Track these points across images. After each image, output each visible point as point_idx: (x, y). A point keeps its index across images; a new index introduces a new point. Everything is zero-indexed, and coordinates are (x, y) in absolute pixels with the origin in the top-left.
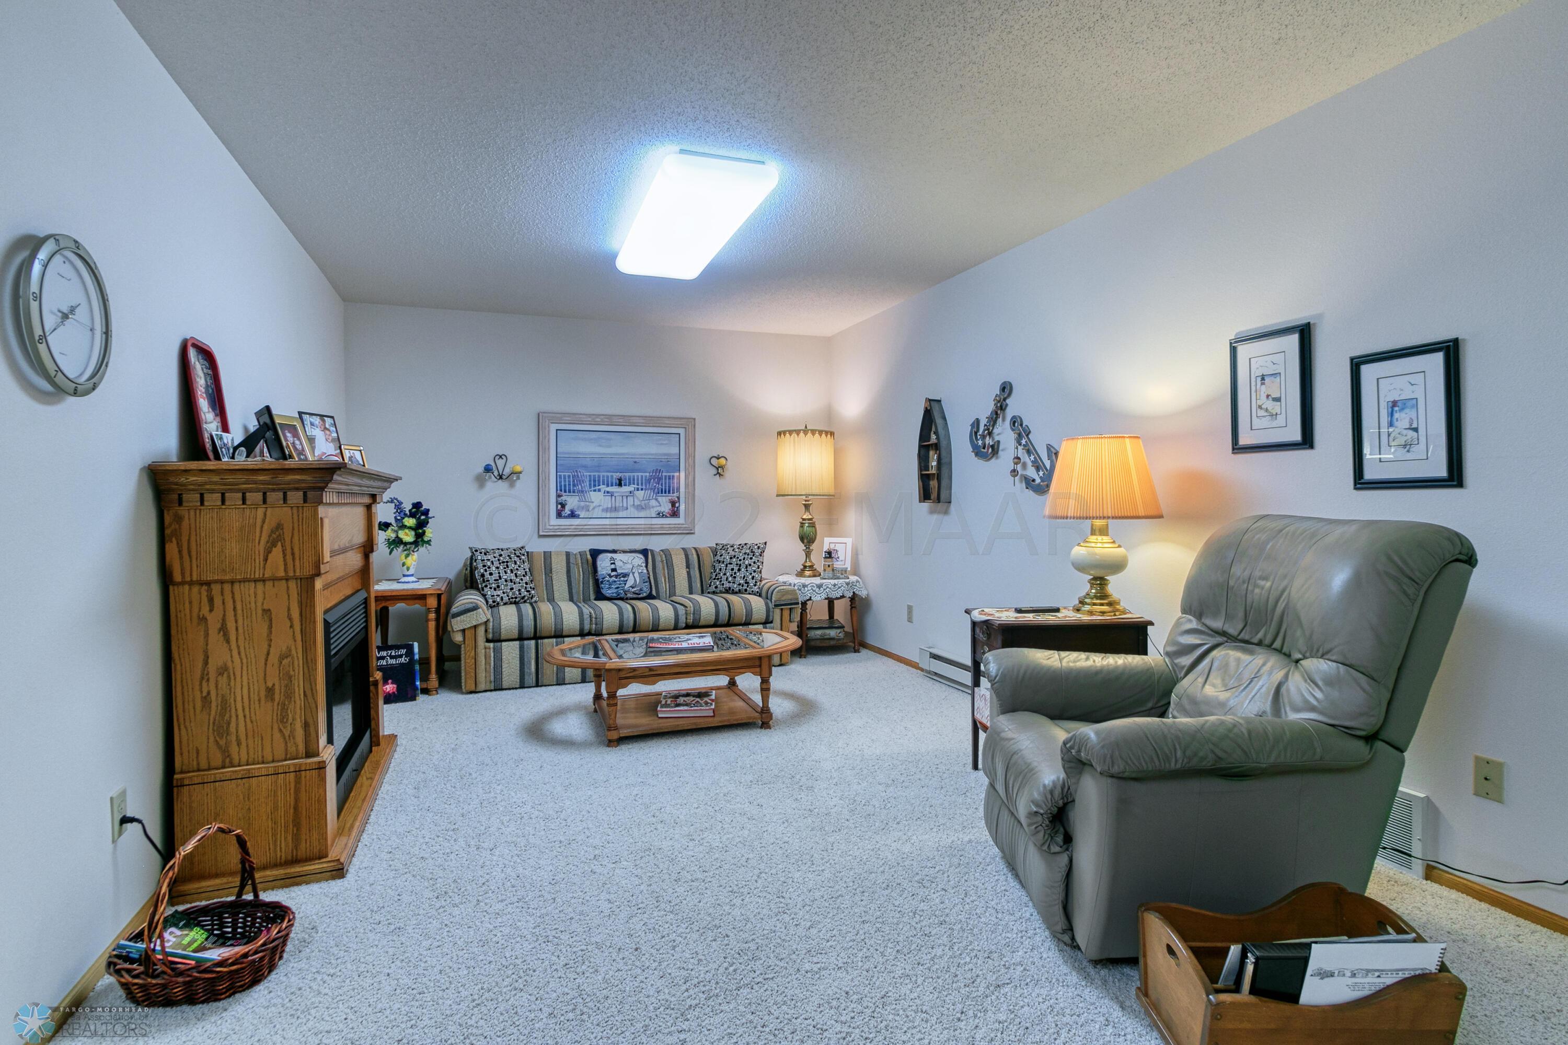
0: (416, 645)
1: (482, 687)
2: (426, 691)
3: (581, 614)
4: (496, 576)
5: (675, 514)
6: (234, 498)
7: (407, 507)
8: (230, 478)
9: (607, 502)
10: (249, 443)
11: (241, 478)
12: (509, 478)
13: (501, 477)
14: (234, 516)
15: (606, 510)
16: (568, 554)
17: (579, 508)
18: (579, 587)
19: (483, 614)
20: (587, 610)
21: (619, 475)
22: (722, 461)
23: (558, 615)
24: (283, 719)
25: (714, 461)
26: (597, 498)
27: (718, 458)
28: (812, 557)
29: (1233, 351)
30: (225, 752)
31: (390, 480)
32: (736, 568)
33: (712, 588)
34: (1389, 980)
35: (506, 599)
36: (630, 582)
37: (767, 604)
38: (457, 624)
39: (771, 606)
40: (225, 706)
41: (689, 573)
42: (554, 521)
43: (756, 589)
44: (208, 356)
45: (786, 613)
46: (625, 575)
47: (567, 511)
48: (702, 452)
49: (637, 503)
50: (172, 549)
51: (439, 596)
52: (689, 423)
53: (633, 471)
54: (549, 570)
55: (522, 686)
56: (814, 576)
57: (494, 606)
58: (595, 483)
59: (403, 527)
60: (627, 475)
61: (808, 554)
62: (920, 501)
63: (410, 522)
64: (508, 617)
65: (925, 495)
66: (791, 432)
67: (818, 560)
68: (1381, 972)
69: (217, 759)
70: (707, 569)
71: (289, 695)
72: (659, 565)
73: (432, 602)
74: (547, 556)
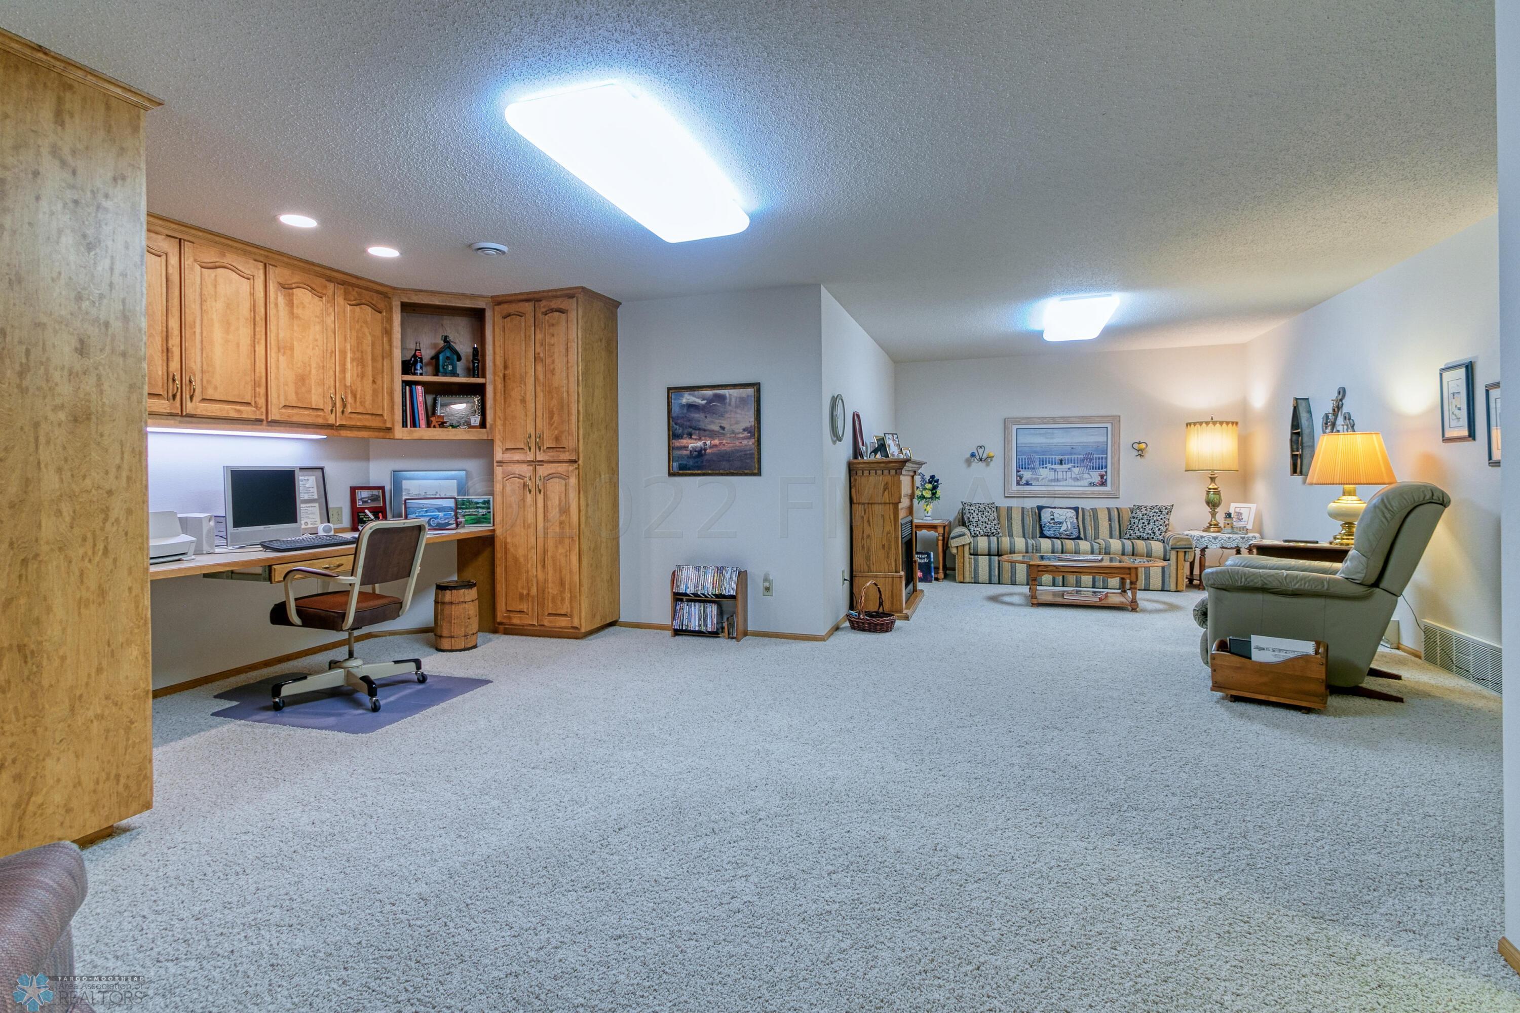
0: (932, 554)
1: (967, 580)
2: (937, 579)
3: (1027, 544)
4: (976, 519)
5: (1103, 483)
6: (873, 472)
7: (928, 478)
8: (872, 466)
9: (1052, 475)
10: (875, 451)
11: (876, 465)
12: (986, 460)
13: (981, 460)
14: (872, 479)
15: (1051, 481)
16: (1023, 508)
17: (1032, 479)
18: (1029, 530)
19: (967, 539)
20: (1030, 542)
21: (1061, 457)
22: (1143, 446)
23: (1012, 543)
24: (888, 557)
25: (1136, 446)
26: (1044, 473)
27: (1140, 443)
28: (1217, 516)
29: (1441, 375)
30: (869, 567)
31: (920, 464)
32: (1146, 523)
33: (1128, 536)
34: (1292, 655)
35: (982, 533)
36: (1064, 527)
37: (1165, 548)
38: (954, 543)
39: (1168, 548)
40: (869, 550)
41: (1110, 525)
42: (1015, 487)
43: (1161, 537)
44: (858, 416)
45: (1181, 555)
46: (1060, 523)
47: (1024, 481)
48: (1126, 439)
49: (1074, 476)
50: (853, 490)
51: (944, 527)
52: (1115, 420)
53: (1071, 454)
54: (1010, 518)
55: (990, 583)
56: (1218, 532)
57: (975, 536)
58: (1043, 463)
59: (925, 489)
60: (1066, 457)
61: (1213, 515)
62: (1292, 475)
63: (929, 486)
64: (982, 543)
65: (1294, 471)
66: (1195, 424)
67: (1220, 518)
68: (1287, 651)
69: (866, 568)
70: (1125, 523)
71: (890, 548)
72: (1087, 518)
73: (941, 530)
74: (1009, 509)
